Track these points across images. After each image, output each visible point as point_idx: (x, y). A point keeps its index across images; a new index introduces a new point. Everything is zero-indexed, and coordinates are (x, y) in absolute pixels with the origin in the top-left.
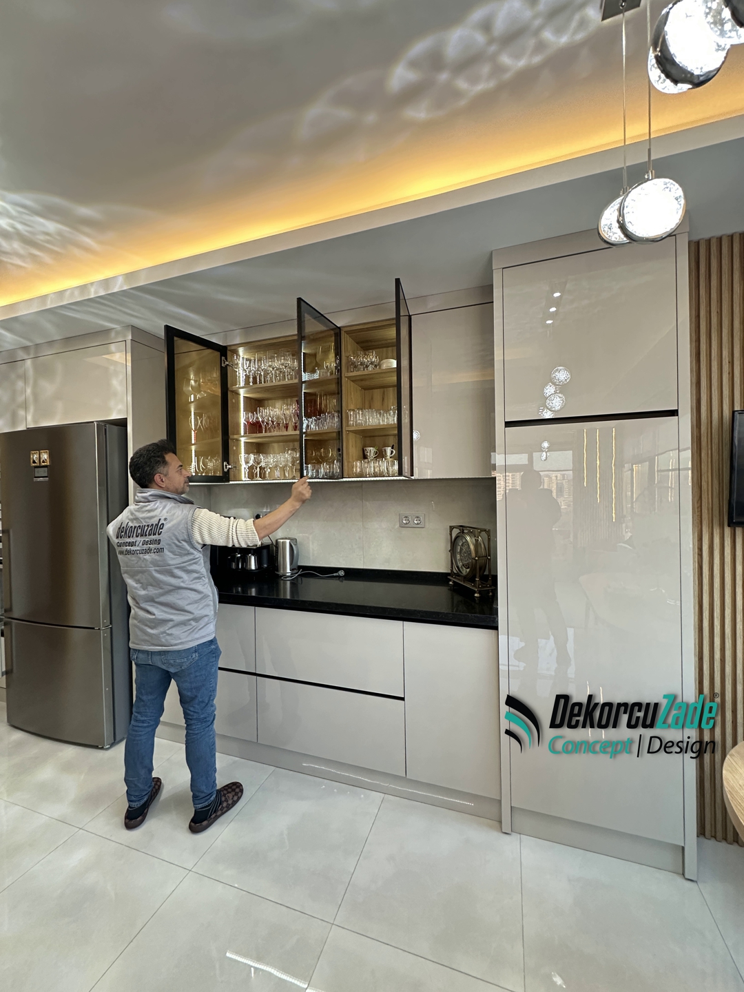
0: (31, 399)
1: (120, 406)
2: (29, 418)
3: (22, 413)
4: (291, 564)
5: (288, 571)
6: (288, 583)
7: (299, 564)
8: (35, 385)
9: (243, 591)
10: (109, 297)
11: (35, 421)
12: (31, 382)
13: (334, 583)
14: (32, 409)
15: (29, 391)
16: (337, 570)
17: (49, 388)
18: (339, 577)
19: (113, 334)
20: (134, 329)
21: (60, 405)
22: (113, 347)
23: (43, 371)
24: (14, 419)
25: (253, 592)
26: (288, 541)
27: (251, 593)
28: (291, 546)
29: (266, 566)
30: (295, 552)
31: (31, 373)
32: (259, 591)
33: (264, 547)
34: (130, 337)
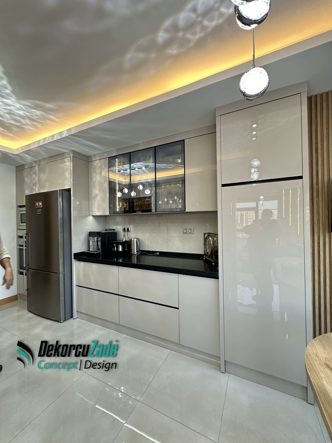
0: (37, 182)
1: (69, 183)
2: (37, 189)
3: (34, 187)
4: (136, 249)
5: (136, 252)
6: (136, 257)
7: (140, 249)
8: (39, 176)
9: (117, 260)
10: (61, 139)
11: (39, 190)
12: (37, 175)
13: (155, 258)
14: (38, 186)
15: (37, 178)
16: (156, 252)
17: (44, 177)
18: (157, 255)
19: (66, 154)
20: (74, 152)
21: (47, 184)
22: (66, 160)
23: (42, 170)
24: (32, 190)
25: (121, 260)
26: (135, 239)
27: (120, 261)
28: (136, 241)
29: (126, 250)
30: (138, 244)
31: (37, 171)
32: (123, 260)
33: (126, 242)
34: (72, 155)
